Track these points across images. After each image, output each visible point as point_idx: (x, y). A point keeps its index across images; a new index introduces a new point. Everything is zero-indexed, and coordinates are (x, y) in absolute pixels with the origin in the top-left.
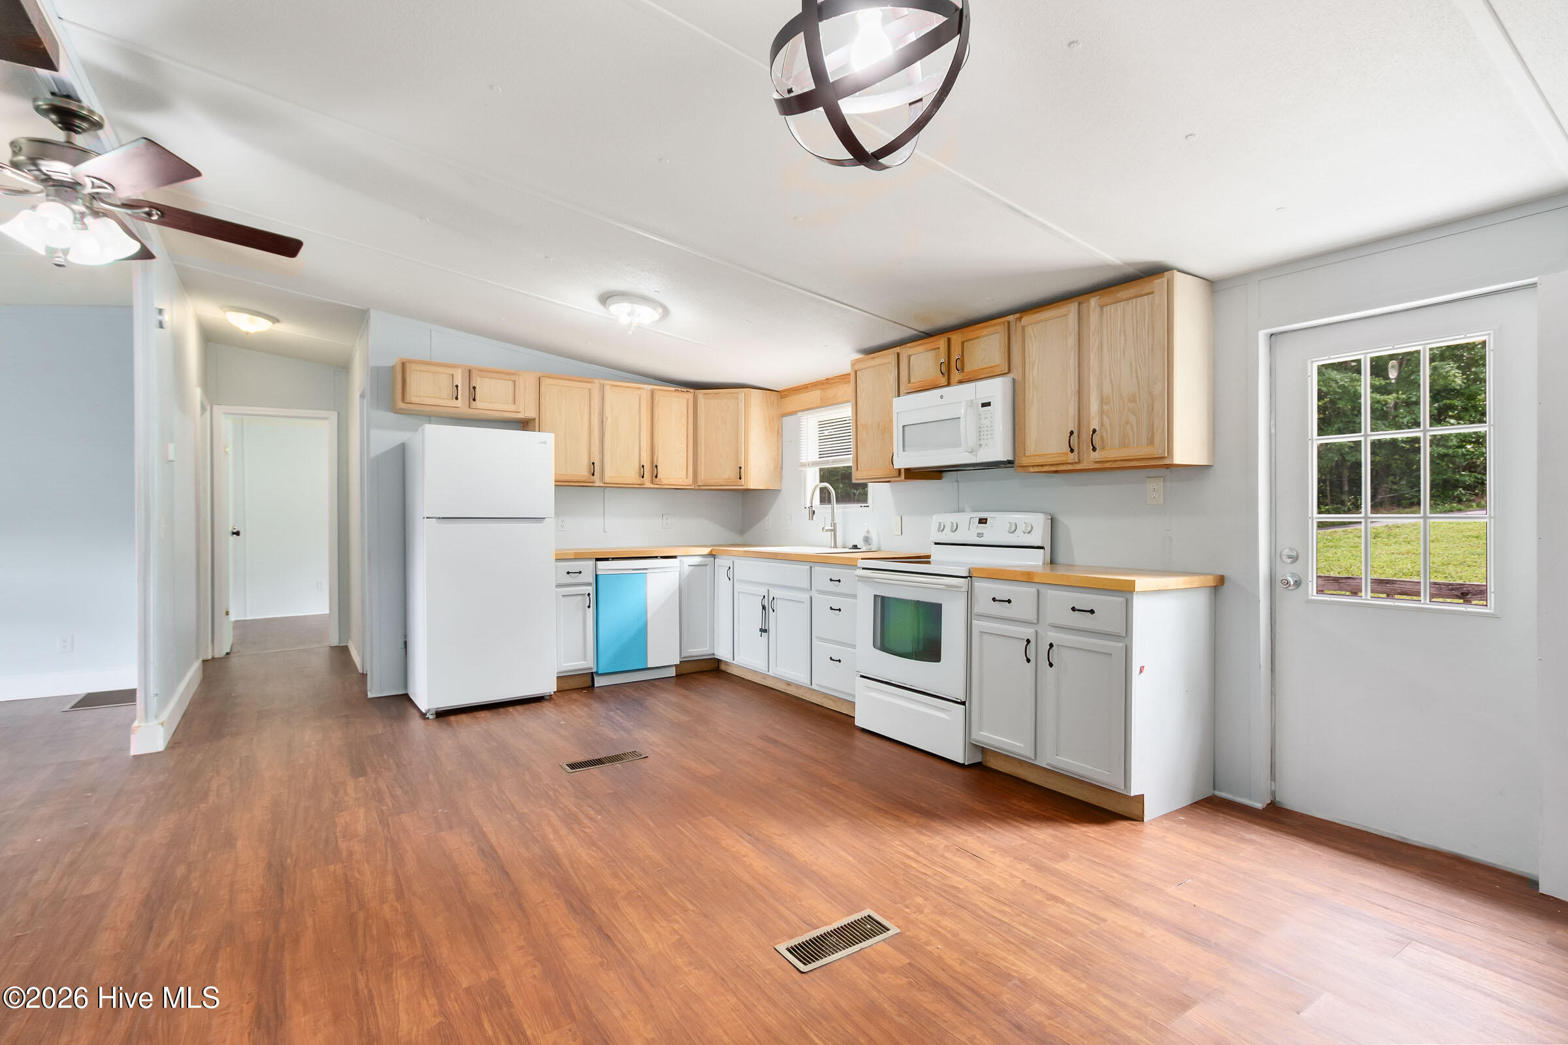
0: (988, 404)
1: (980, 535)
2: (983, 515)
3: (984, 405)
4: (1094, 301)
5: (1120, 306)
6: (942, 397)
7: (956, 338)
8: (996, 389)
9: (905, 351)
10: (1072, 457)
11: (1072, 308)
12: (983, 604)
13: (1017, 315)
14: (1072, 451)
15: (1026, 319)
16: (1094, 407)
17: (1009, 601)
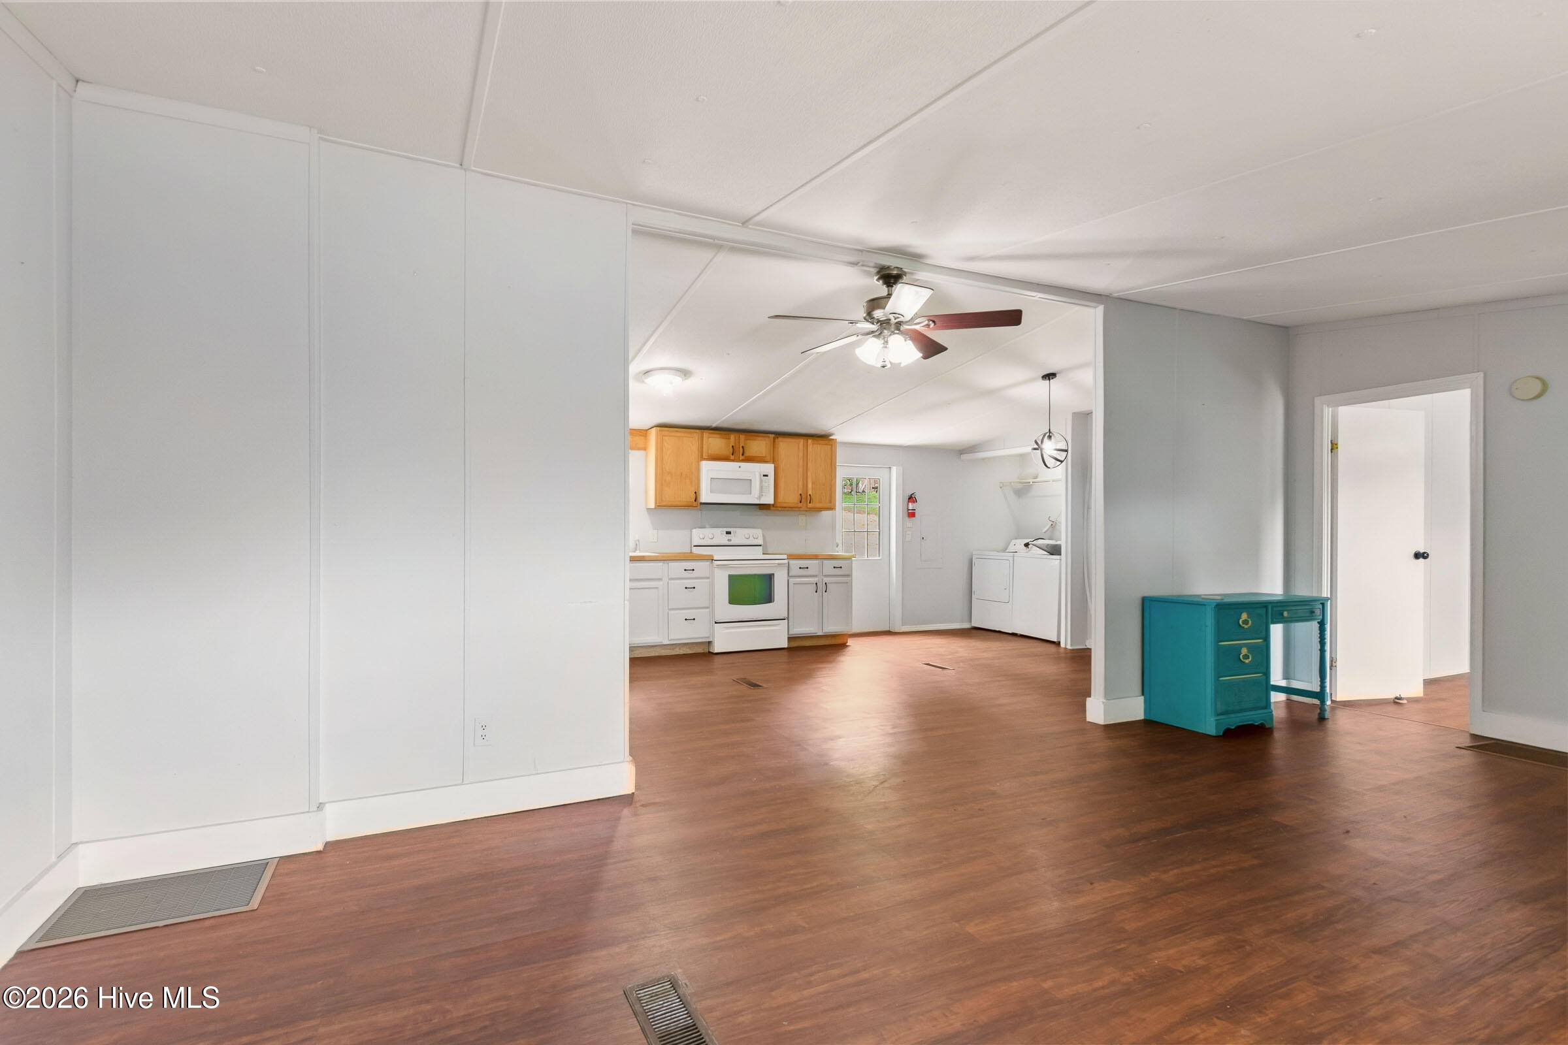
0: (767, 476)
1: (729, 540)
2: (729, 530)
3: (764, 476)
4: (810, 441)
5: (819, 447)
6: (740, 467)
7: (742, 437)
8: (769, 468)
9: (706, 434)
10: (800, 505)
11: (801, 441)
12: (795, 571)
13: (773, 435)
14: (801, 502)
15: (780, 439)
16: (810, 485)
17: (807, 568)
